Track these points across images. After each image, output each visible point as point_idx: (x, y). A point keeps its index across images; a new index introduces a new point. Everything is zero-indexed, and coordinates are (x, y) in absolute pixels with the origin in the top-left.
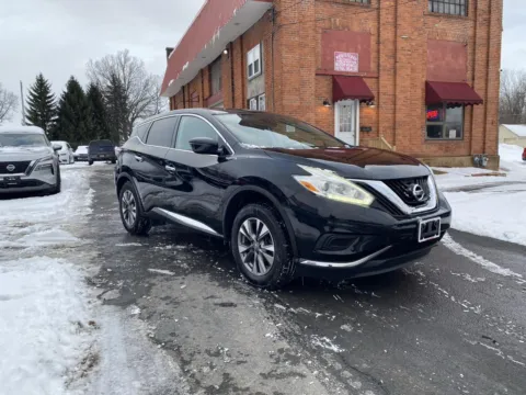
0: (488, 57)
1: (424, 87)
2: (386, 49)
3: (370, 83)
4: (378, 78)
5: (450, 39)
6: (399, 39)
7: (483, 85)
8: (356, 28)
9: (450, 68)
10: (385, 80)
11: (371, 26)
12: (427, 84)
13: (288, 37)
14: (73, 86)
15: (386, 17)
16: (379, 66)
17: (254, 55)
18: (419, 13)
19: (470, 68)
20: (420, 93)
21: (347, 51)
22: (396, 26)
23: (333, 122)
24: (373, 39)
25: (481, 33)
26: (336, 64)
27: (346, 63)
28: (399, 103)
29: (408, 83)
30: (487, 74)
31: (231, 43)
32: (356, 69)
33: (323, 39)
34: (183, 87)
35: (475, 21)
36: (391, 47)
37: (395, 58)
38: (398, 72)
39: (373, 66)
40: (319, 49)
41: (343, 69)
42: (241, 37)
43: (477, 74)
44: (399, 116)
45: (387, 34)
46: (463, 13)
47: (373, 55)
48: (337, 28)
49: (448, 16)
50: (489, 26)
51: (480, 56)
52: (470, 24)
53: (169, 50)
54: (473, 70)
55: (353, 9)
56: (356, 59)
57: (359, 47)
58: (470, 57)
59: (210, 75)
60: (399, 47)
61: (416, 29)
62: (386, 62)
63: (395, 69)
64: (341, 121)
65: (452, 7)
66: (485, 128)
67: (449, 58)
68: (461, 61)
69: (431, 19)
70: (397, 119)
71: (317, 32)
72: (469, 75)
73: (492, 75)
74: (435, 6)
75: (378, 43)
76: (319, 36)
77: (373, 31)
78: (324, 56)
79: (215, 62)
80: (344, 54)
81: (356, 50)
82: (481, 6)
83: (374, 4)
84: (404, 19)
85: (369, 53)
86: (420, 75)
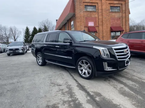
0: (126, 20)
2: (100, 21)
3: (97, 28)
4: (99, 27)
5: (116, 17)
6: (103, 18)
7: (125, 27)
8: (93, 16)
9: (117, 23)
10: (100, 27)
11: (97, 16)
12: (111, 27)
13: (78, 20)
14: (35, 29)
15: (100, 14)
16: (99, 24)
17: (72, 23)
18: (108, 12)
19: (121, 23)
20: (109, 29)
21: (91, 21)
22: (102, 15)
24: (97, 19)
25: (124, 15)
26: (89, 24)
27: (91, 24)
28: (104, 32)
29: (106, 27)
30: (126, 24)
31: (68, 20)
32: (93, 25)
35: (122, 12)
36: (101, 20)
37: (102, 22)
38: (103, 25)
39: (97, 24)
40: (85, 22)
41: (90, 26)
42: (70, 19)
43: (123, 24)
44: (104, 35)
45: (100, 17)
46: (119, 11)
47: (97, 22)
48: (89, 17)
49: (115, 12)
50: (126, 13)
51: (124, 20)
52: (121, 13)
53: (57, 20)
54: (122, 23)
55: (92, 13)
58: (121, 21)
59: (65, 27)
60: (103, 20)
61: (107, 16)
62: (100, 23)
63: (102, 24)
65: (116, 10)
67: (116, 21)
68: (119, 22)
69: (111, 13)
71: (84, 18)
72: (121, 25)
73: (127, 24)
74: (112, 10)
75: (98, 19)
76: (85, 19)
77: (97, 17)
79: (65, 24)
80: (91, 22)
81: (93, 21)
82: (124, 9)
83: (97, 11)
84: (104, 14)
85: (96, 21)
86: (109, 25)
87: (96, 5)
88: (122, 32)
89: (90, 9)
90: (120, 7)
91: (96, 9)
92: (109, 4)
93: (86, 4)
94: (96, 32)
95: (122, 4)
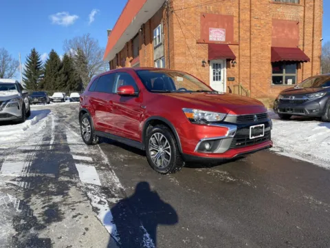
0: (313, 30)
1: (270, 50)
2: (244, 27)
3: (234, 50)
4: (239, 45)
5: (287, 19)
6: (253, 19)
7: (309, 49)
8: (223, 12)
9: (288, 40)
10: (243, 45)
11: (234, 11)
12: (272, 49)
14: (53, 56)
15: (244, 5)
16: (239, 36)
18: (266, 1)
19: (301, 38)
20: (268, 54)
21: (218, 27)
22: (250, 11)
23: (209, 74)
25: (309, 14)
26: (210, 36)
27: (217, 36)
28: (253, 61)
29: (259, 48)
30: (313, 42)
31: (144, 24)
32: (224, 40)
33: (201, 19)
34: (117, 55)
35: (305, 7)
36: (247, 24)
37: (250, 31)
38: (253, 41)
39: (236, 37)
40: (199, 26)
41: (215, 40)
42: (150, 20)
43: (306, 43)
44: (254, 70)
45: (245, 16)
46: (296, 1)
47: (236, 30)
48: (211, 13)
49: (286, 4)
50: (314, 10)
51: (309, 29)
52: (302, 8)
53: (109, 31)
54: (304, 40)
56: (223, 33)
57: (226, 25)
58: (301, 31)
59: (132, 46)
60: (253, 24)
61: (265, 13)
62: (244, 35)
63: (250, 39)
64: (214, 74)
67: (286, 31)
68: (295, 33)
69: (274, 6)
70: (252, 72)
71: (197, 15)
72: (301, 42)
73: (316, 43)
75: (239, 22)
76: (199, 18)
77: (236, 14)
78: (202, 31)
79: (135, 37)
80: (218, 30)
81: (223, 27)
84: (256, 6)
85: (232, 28)
86: (268, 43)
94: (229, 60)
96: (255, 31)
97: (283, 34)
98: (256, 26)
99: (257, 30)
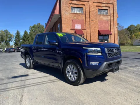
0: (114, 24)
1: (98, 31)
2: (88, 23)
3: (84, 32)
4: (86, 30)
5: (104, 20)
6: (91, 21)
7: (113, 30)
8: (80, 19)
9: (105, 27)
10: (88, 30)
11: (84, 18)
13: (64, 22)
15: (88, 16)
22: (90, 18)
24: (84, 21)
25: (112, 18)
26: (75, 27)
27: (78, 27)
28: (91, 35)
29: (94, 31)
30: (114, 28)
31: (55, 23)
32: (80, 28)
35: (110, 16)
37: (90, 25)
38: (91, 28)
39: (85, 27)
40: (71, 24)
41: (77, 28)
42: (57, 21)
43: (112, 28)
44: (92, 38)
45: (88, 20)
46: (107, 14)
47: (85, 24)
48: (75, 19)
49: (103, 15)
50: (114, 17)
51: (112, 23)
53: (46, 24)
54: (110, 27)
55: (79, 15)
57: (81, 23)
58: (109, 24)
61: (95, 18)
62: (88, 26)
65: (104, 13)
66: (114, 40)
67: (104, 24)
68: (107, 25)
69: (99, 16)
74: (100, 13)
75: (86, 22)
76: (71, 21)
78: (73, 25)
79: (53, 27)
80: (78, 25)
81: (80, 24)
82: (112, 12)
83: (84, 13)
84: (92, 16)
85: (83, 24)
86: (97, 29)
87: (84, 7)
88: (110, 35)
89: (76, 11)
90: (108, 10)
91: (83, 11)
92: (97, 6)
93: (73, 6)
95: (110, 7)
96: (92, 25)
97: (103, 26)
98: (92, 23)
99: (92, 24)
